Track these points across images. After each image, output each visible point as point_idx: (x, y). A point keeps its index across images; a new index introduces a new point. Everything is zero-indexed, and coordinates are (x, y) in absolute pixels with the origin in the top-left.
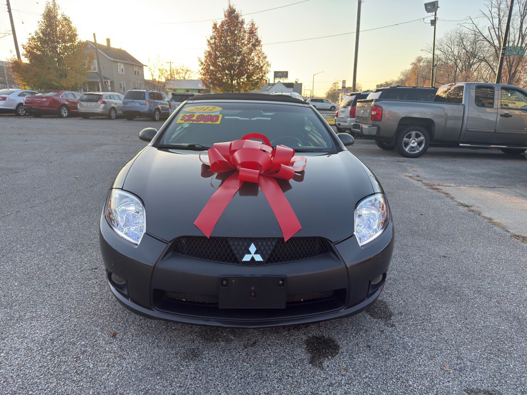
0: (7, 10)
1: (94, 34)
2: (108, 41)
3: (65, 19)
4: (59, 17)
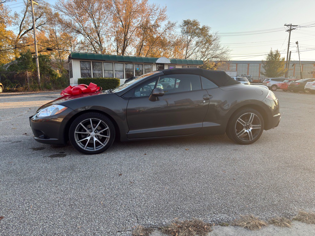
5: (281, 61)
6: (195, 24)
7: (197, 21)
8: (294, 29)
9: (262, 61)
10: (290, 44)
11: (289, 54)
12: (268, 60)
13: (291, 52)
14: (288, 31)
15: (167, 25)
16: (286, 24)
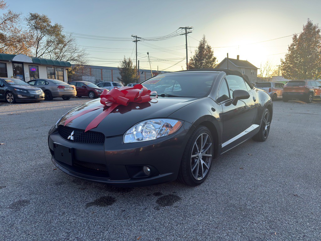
0: (186, 47)
1: (228, 54)
2: (238, 56)
3: (208, 47)
4: (206, 47)
5: (133, 69)
6: (45, 20)
7: (47, 17)
8: (139, 40)
9: (119, 68)
10: (137, 53)
11: (138, 63)
12: (123, 67)
13: (139, 61)
14: (134, 41)
15: (7, 15)
16: (133, 36)
